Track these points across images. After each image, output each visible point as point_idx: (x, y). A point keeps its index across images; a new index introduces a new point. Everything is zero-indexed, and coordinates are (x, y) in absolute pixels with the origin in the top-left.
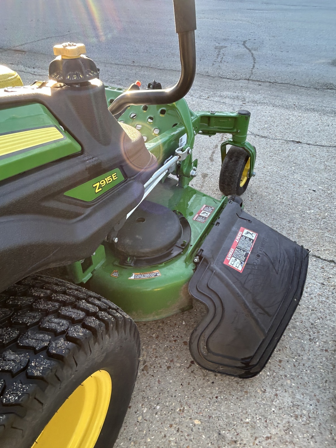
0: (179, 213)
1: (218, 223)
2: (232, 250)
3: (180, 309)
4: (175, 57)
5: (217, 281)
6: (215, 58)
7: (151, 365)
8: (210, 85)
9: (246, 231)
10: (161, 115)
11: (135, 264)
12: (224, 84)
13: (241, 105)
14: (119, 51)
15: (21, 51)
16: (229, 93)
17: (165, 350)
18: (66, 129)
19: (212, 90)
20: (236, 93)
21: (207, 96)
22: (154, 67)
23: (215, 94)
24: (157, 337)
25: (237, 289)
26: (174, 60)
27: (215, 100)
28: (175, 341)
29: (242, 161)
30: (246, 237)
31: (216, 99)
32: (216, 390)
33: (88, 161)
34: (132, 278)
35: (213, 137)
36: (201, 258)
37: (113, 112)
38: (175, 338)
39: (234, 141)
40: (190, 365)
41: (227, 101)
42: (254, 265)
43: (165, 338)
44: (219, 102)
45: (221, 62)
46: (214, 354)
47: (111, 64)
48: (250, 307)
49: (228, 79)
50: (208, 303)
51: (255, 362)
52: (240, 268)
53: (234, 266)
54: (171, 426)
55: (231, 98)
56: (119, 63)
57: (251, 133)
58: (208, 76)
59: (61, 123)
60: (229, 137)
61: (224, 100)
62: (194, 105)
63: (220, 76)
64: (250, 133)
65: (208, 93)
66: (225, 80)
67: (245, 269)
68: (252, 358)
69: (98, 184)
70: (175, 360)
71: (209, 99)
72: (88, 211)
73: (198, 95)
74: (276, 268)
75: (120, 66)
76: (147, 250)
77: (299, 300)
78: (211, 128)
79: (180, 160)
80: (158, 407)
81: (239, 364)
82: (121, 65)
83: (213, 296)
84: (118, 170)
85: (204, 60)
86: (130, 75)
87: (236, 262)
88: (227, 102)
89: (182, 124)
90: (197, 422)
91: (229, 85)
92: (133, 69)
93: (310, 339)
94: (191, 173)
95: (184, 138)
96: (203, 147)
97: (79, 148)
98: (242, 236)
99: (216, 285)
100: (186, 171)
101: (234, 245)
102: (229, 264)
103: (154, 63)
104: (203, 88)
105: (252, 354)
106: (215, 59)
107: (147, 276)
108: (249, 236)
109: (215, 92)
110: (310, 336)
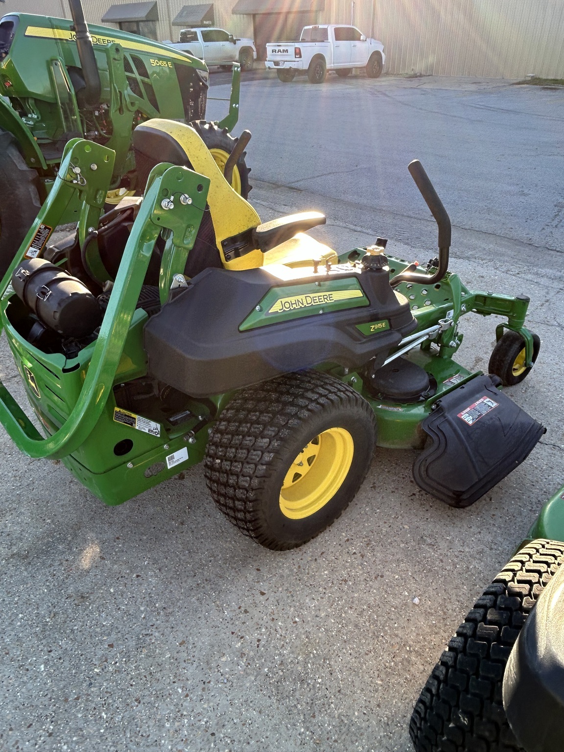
0: (431, 374)
1: (463, 387)
2: (468, 409)
3: (413, 447)
4: (491, 214)
5: (447, 425)
6: (550, 220)
7: (379, 487)
8: (528, 258)
9: (488, 399)
10: (436, 289)
11: (384, 398)
12: (549, 258)
13: (560, 289)
14: (417, 198)
15: (296, 189)
16: (551, 271)
17: (394, 481)
18: (364, 292)
19: (528, 264)
20: (561, 272)
21: (517, 272)
22: (457, 225)
23: (529, 270)
24: (389, 472)
25: (462, 436)
26: (489, 217)
27: (526, 277)
28: (403, 478)
29: (516, 346)
30: (486, 404)
31: (529, 277)
32: (428, 515)
33: (372, 311)
34: (380, 407)
35: (487, 317)
36: (438, 406)
37: (392, 284)
38: (404, 476)
39: (509, 325)
40: (412, 496)
41: (543, 281)
42: (484, 424)
43: (395, 474)
44: (531, 281)
45: (556, 226)
46: (431, 479)
47: (403, 215)
48: (471, 453)
49: (558, 251)
50: (435, 438)
51: (465, 497)
52: (471, 423)
53: (466, 420)
54: (385, 523)
55: (550, 278)
56: (413, 215)
57: (559, 324)
58: (530, 244)
59: (363, 289)
60: (504, 320)
61: (539, 280)
62: (495, 280)
63: (547, 246)
64: (557, 324)
65: (520, 268)
66: (552, 252)
67: (474, 424)
68: (463, 492)
69: (373, 326)
70: (400, 489)
71: (518, 275)
72: (364, 340)
73: (505, 269)
74: (506, 432)
75: (413, 220)
76: (396, 391)
77: (520, 463)
78: (486, 308)
79: (441, 329)
80: (378, 511)
81: (451, 494)
82: (415, 218)
83: (440, 434)
84: (387, 321)
85: (532, 222)
86: (423, 232)
87: (468, 418)
88: (542, 283)
89: (452, 300)
90: (406, 527)
91: (554, 259)
92: (428, 226)
93: (530, 510)
94: (450, 344)
95: (452, 312)
96: (488, 330)
97: (368, 303)
98: (483, 402)
99: (446, 428)
100: (447, 341)
101: (472, 406)
102: (462, 417)
103: (458, 220)
104: (516, 260)
105: (464, 490)
106: (548, 221)
107: (391, 409)
108: (489, 404)
109: (530, 268)
110: (532, 508)
